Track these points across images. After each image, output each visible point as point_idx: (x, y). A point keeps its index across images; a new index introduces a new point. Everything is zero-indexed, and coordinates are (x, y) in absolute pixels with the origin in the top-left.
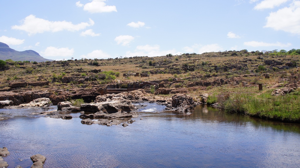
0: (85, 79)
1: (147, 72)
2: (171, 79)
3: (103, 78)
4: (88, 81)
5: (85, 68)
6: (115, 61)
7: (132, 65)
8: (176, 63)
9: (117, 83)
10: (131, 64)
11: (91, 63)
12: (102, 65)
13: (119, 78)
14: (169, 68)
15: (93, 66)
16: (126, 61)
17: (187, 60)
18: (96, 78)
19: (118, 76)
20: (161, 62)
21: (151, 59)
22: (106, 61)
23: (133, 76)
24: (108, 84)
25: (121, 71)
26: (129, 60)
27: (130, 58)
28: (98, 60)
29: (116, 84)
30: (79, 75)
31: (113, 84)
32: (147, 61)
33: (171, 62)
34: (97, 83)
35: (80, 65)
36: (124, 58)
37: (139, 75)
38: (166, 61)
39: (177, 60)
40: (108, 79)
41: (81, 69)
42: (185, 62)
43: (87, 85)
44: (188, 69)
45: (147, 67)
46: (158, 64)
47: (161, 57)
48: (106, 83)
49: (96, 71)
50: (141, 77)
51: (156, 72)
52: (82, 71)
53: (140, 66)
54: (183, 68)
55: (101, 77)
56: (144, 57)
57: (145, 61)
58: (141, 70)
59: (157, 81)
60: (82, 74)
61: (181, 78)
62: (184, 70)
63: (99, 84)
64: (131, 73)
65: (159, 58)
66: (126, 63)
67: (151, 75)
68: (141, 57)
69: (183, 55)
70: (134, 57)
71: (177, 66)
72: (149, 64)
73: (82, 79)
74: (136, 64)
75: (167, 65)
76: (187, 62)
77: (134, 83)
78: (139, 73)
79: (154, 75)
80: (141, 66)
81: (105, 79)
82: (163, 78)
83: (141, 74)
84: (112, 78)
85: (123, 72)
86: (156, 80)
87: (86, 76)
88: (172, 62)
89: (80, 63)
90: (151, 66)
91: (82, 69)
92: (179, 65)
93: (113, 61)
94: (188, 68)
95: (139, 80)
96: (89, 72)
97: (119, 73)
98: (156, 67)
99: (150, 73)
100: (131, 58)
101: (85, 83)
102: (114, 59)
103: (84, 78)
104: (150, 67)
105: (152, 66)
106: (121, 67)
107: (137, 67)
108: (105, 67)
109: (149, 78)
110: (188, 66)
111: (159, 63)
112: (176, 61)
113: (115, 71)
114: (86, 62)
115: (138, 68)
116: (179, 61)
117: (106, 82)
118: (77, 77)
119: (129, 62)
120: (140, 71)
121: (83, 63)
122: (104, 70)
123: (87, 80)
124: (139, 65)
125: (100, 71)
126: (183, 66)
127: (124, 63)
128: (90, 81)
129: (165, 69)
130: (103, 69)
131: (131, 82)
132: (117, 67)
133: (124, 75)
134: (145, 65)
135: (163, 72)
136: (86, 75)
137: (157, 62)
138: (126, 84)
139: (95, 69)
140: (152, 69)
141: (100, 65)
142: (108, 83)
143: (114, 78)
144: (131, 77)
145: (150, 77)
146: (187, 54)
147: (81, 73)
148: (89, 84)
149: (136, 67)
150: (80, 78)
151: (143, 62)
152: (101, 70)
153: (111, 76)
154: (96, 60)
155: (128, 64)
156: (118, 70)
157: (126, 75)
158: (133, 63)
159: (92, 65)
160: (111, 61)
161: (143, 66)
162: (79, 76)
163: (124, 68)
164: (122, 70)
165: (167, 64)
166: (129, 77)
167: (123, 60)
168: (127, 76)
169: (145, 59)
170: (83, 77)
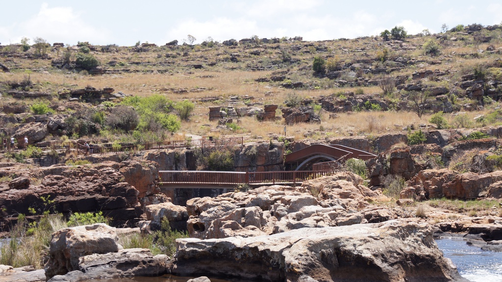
0: (48, 127)
1: (307, 103)
2: (420, 134)
3: (127, 126)
4: (61, 135)
5: (42, 80)
6: (168, 56)
7: (238, 71)
8: (432, 68)
9: (188, 146)
10: (233, 69)
11: (67, 61)
12: (114, 72)
13: (193, 124)
14: (400, 88)
15: (75, 75)
16: (211, 54)
17: (480, 52)
18: (98, 126)
19: (185, 116)
20: (365, 62)
21: (318, 49)
22: (129, 55)
23: (253, 119)
24: (151, 151)
25: (197, 95)
26: (226, 52)
27: (226, 43)
28: (93, 49)
29: (185, 150)
30: (19, 111)
31: (171, 151)
32: (300, 58)
33: (406, 63)
34: (100, 145)
35: (17, 68)
36: (205, 44)
37: (279, 113)
38: (385, 59)
39: (433, 52)
40: (148, 128)
41: (26, 84)
42: (472, 63)
43: (58, 151)
44: (487, 93)
45: (306, 80)
46: (353, 69)
47: (361, 42)
48: (140, 146)
49: (91, 96)
50: (287, 122)
51: (348, 104)
52: (32, 92)
53: (275, 79)
54: (464, 87)
55: (118, 120)
56: (285, 40)
57: (293, 57)
58: (282, 93)
59: (359, 140)
60: (33, 104)
61: (462, 130)
62: (468, 95)
63: (110, 148)
64: (242, 105)
65: (348, 44)
66: (212, 65)
67: (327, 115)
68: (276, 41)
69: (453, 30)
70: (244, 41)
71: (437, 80)
72: (312, 71)
73: (36, 127)
74: (255, 69)
75: (388, 73)
76: (480, 61)
77: (261, 148)
78: (276, 107)
79: (342, 116)
80: (281, 79)
81: (134, 127)
82: (383, 129)
83: (286, 113)
84: (165, 126)
85: (204, 101)
86: (356, 137)
87: (51, 114)
88: (412, 63)
89: (15, 60)
90: (323, 77)
91: (29, 83)
92: (447, 72)
93: (159, 57)
94: (488, 88)
95: (280, 136)
96: (63, 96)
97: (190, 104)
98: (342, 85)
99: (319, 106)
100: (231, 44)
101: (48, 144)
102: (163, 48)
103: (43, 121)
104: (318, 81)
105: (325, 80)
106: (196, 80)
107: (263, 80)
108: (126, 79)
109: (322, 129)
110: (487, 80)
111: (356, 65)
112: (432, 59)
113: (174, 96)
114: (44, 57)
115: (266, 87)
116: (442, 57)
117: (139, 142)
118: (9, 115)
119: (226, 60)
120: (278, 96)
121: (29, 58)
122: (126, 93)
123: (56, 130)
124: (270, 72)
125: (108, 93)
126: (465, 79)
127: (204, 65)
128: (70, 135)
129: (386, 93)
130: (122, 86)
131: (247, 144)
132: (178, 78)
133: (214, 114)
134: (295, 74)
135: (375, 102)
136: (51, 111)
137: (348, 61)
138: (228, 153)
139: (88, 88)
140: (328, 92)
141: (104, 72)
142: (148, 146)
143: (173, 124)
144: (245, 124)
145: (324, 124)
146: (474, 29)
147: (24, 102)
148: (68, 147)
149: (259, 80)
150: (27, 121)
151: (285, 61)
152: (111, 90)
153: (161, 115)
154: (84, 47)
155: (221, 69)
156: (182, 92)
157: (222, 116)
158: (243, 65)
159: (70, 69)
160: (151, 56)
161: (287, 76)
162: (19, 115)
163: (210, 85)
164: (202, 95)
165: (389, 69)
166: (235, 121)
167: (199, 54)
168: (227, 119)
169: (294, 49)
170: (38, 116)
